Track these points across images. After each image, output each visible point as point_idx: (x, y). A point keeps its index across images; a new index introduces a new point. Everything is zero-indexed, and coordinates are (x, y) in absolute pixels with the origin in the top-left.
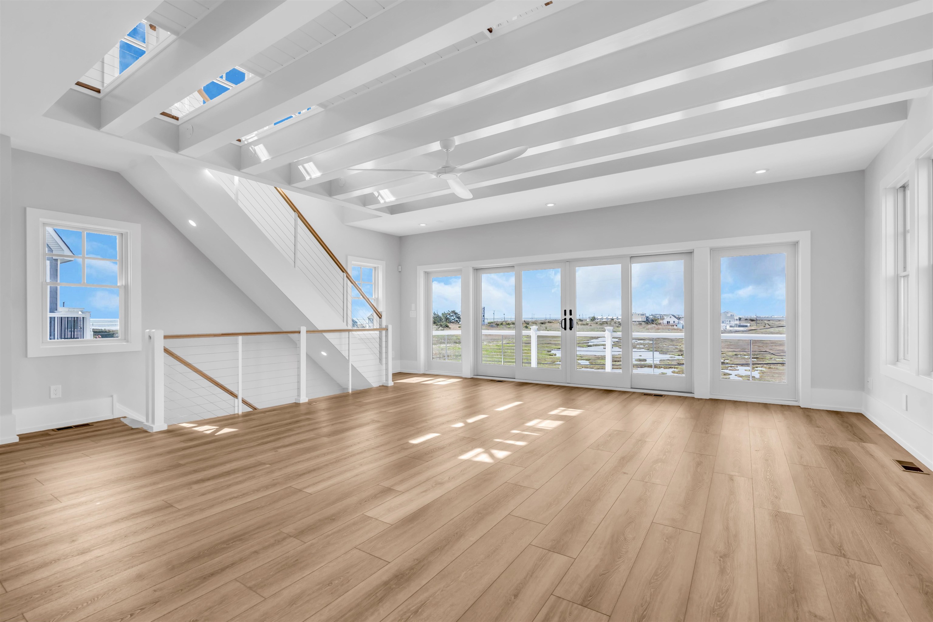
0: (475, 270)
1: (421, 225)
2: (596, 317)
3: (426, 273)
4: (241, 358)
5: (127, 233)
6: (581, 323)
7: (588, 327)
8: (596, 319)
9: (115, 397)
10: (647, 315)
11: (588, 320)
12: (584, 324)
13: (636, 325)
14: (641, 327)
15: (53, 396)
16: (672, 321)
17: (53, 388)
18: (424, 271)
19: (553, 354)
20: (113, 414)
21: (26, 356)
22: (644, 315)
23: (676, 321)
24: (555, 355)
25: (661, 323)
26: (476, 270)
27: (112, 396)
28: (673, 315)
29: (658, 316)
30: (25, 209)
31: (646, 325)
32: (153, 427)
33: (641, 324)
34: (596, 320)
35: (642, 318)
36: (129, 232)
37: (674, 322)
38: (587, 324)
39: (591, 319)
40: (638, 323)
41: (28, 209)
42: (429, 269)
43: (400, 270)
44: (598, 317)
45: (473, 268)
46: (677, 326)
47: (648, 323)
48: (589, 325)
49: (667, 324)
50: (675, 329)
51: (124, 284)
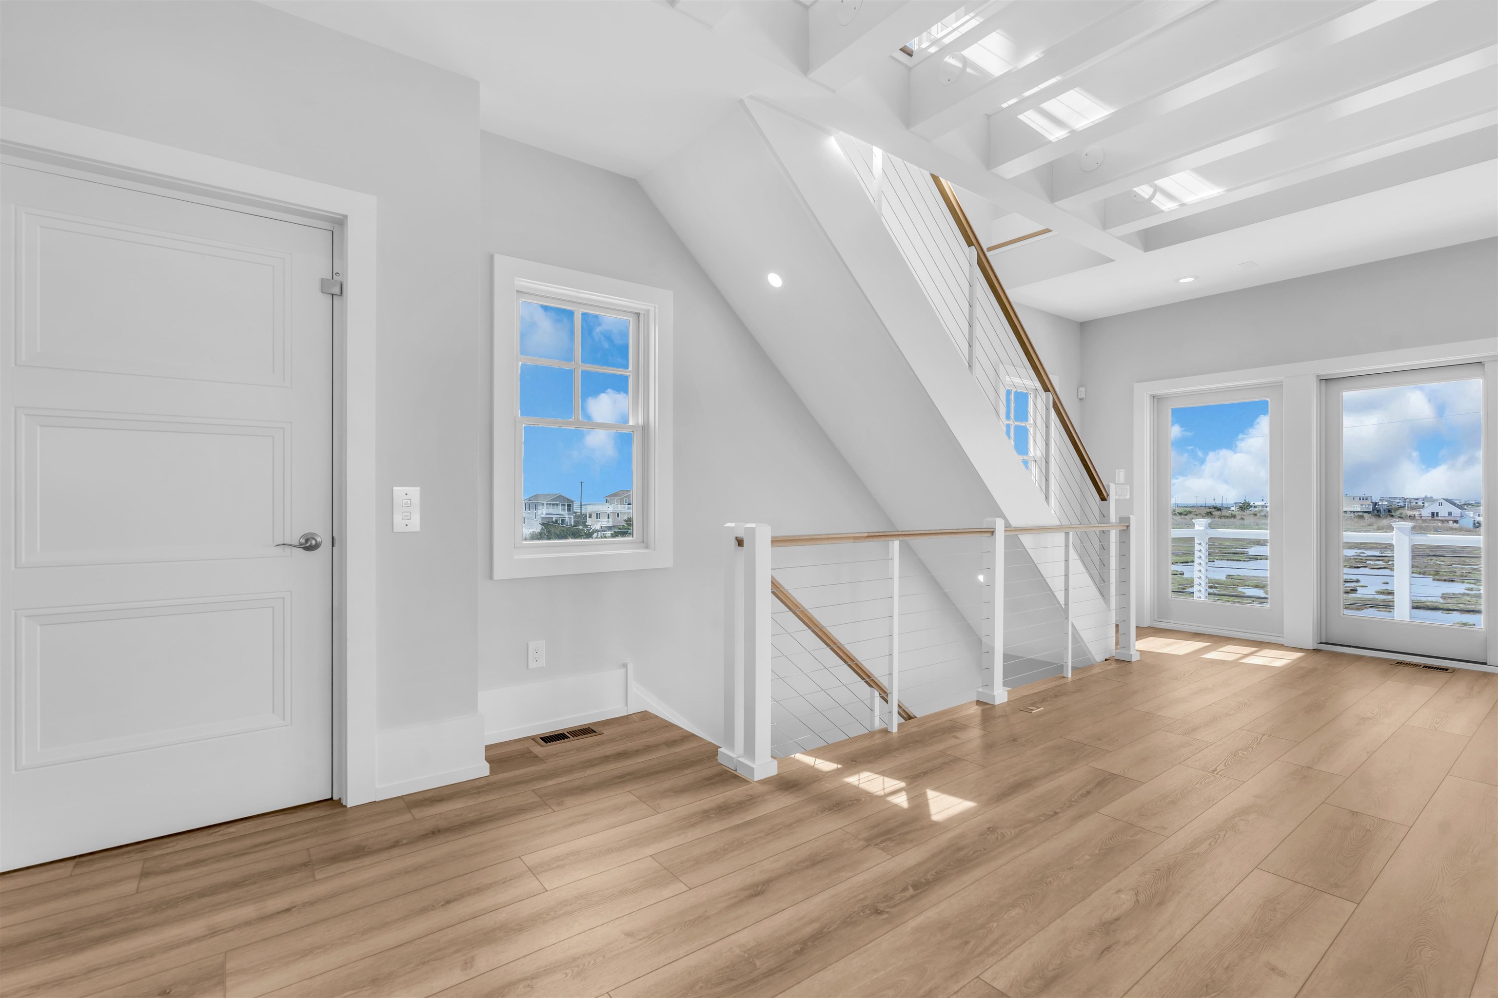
0: (1323, 383)
1: (1182, 281)
2: (1252, 503)
3: (1155, 399)
4: (898, 595)
5: (648, 311)
6: (1218, 513)
7: (1237, 521)
8: (1251, 506)
9: (630, 667)
10: (1376, 499)
11: (1232, 509)
12: (1227, 516)
13: (1350, 518)
14: (1362, 523)
15: (532, 665)
16: (1443, 512)
17: (532, 645)
18: (1151, 395)
19: (1177, 571)
20: (627, 705)
21: (491, 577)
22: (1367, 499)
23: (1456, 512)
24: (1181, 574)
25: (1415, 516)
26: (1326, 381)
27: (625, 666)
28: (1446, 500)
29: (1398, 501)
30: (492, 258)
31: (1373, 520)
32: (753, 769)
33: (1361, 517)
34: (1252, 508)
35: (1362, 505)
36: (652, 309)
37: (1450, 514)
38: (1234, 516)
39: (1241, 507)
40: (1352, 514)
41: (498, 258)
42: (1162, 388)
43: (1082, 395)
44: (1257, 504)
45: (1318, 376)
46: (1460, 522)
47: (1379, 516)
48: (1238, 517)
49: (1430, 518)
50: (1452, 529)
51: (641, 422)
